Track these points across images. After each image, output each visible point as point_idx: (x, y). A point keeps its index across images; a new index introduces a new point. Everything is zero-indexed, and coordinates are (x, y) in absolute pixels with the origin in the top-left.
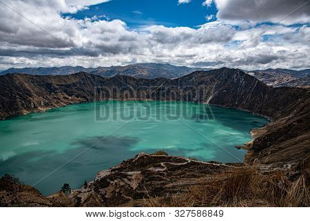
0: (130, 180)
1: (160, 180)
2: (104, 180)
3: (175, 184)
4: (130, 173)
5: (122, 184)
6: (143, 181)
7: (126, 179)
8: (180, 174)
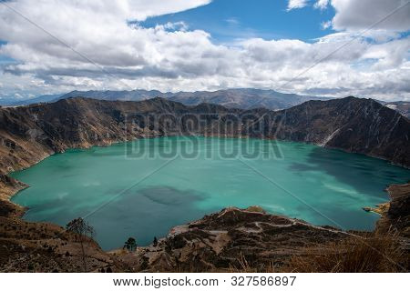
0: (212, 241)
1: (253, 245)
2: (178, 238)
3: (272, 252)
4: (213, 232)
5: (202, 245)
6: (229, 244)
7: (207, 240)
8: (280, 240)
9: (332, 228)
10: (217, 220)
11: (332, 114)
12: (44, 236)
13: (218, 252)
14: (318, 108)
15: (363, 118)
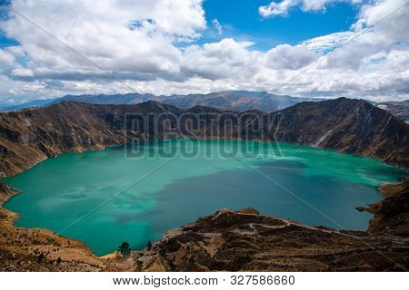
0: (206, 244)
1: (247, 247)
2: (172, 241)
3: (267, 254)
4: (207, 235)
5: (196, 248)
7: (201, 243)
8: (275, 241)
9: (325, 228)
10: (209, 223)
12: (35, 243)
15: (355, 119)
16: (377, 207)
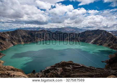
0: (58, 71)
1: (69, 72)
2: (48, 70)
3: (74, 74)
4: (58, 68)
5: (54, 72)
6: (62, 72)
7: (56, 71)
8: (77, 71)
9: (92, 67)
10: (59, 65)
11: (93, 34)
13: (59, 74)
14: (89, 33)
15: (102, 36)
16: (107, 61)
